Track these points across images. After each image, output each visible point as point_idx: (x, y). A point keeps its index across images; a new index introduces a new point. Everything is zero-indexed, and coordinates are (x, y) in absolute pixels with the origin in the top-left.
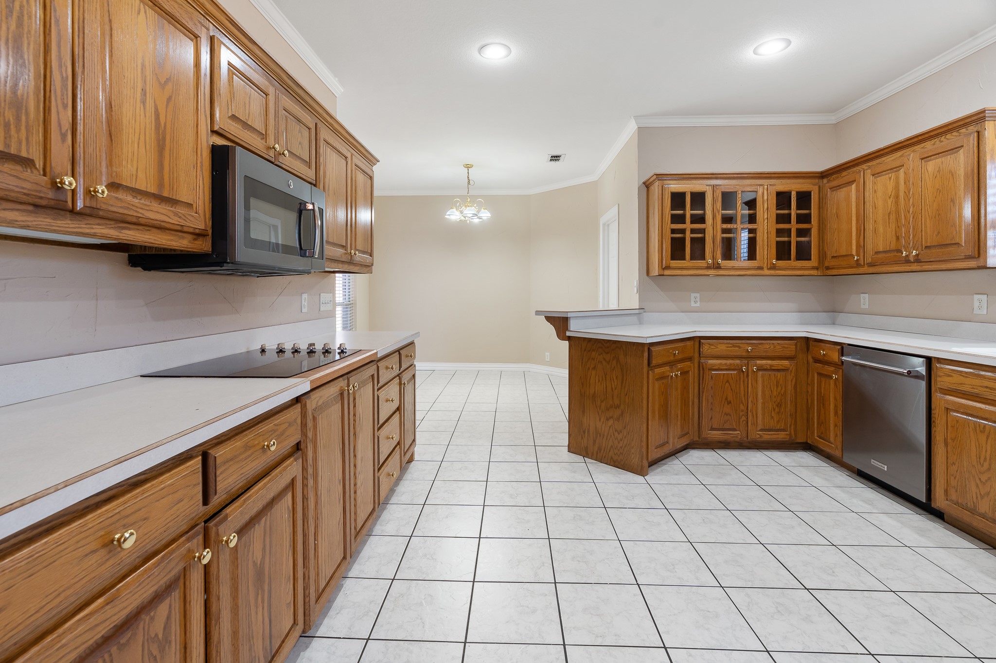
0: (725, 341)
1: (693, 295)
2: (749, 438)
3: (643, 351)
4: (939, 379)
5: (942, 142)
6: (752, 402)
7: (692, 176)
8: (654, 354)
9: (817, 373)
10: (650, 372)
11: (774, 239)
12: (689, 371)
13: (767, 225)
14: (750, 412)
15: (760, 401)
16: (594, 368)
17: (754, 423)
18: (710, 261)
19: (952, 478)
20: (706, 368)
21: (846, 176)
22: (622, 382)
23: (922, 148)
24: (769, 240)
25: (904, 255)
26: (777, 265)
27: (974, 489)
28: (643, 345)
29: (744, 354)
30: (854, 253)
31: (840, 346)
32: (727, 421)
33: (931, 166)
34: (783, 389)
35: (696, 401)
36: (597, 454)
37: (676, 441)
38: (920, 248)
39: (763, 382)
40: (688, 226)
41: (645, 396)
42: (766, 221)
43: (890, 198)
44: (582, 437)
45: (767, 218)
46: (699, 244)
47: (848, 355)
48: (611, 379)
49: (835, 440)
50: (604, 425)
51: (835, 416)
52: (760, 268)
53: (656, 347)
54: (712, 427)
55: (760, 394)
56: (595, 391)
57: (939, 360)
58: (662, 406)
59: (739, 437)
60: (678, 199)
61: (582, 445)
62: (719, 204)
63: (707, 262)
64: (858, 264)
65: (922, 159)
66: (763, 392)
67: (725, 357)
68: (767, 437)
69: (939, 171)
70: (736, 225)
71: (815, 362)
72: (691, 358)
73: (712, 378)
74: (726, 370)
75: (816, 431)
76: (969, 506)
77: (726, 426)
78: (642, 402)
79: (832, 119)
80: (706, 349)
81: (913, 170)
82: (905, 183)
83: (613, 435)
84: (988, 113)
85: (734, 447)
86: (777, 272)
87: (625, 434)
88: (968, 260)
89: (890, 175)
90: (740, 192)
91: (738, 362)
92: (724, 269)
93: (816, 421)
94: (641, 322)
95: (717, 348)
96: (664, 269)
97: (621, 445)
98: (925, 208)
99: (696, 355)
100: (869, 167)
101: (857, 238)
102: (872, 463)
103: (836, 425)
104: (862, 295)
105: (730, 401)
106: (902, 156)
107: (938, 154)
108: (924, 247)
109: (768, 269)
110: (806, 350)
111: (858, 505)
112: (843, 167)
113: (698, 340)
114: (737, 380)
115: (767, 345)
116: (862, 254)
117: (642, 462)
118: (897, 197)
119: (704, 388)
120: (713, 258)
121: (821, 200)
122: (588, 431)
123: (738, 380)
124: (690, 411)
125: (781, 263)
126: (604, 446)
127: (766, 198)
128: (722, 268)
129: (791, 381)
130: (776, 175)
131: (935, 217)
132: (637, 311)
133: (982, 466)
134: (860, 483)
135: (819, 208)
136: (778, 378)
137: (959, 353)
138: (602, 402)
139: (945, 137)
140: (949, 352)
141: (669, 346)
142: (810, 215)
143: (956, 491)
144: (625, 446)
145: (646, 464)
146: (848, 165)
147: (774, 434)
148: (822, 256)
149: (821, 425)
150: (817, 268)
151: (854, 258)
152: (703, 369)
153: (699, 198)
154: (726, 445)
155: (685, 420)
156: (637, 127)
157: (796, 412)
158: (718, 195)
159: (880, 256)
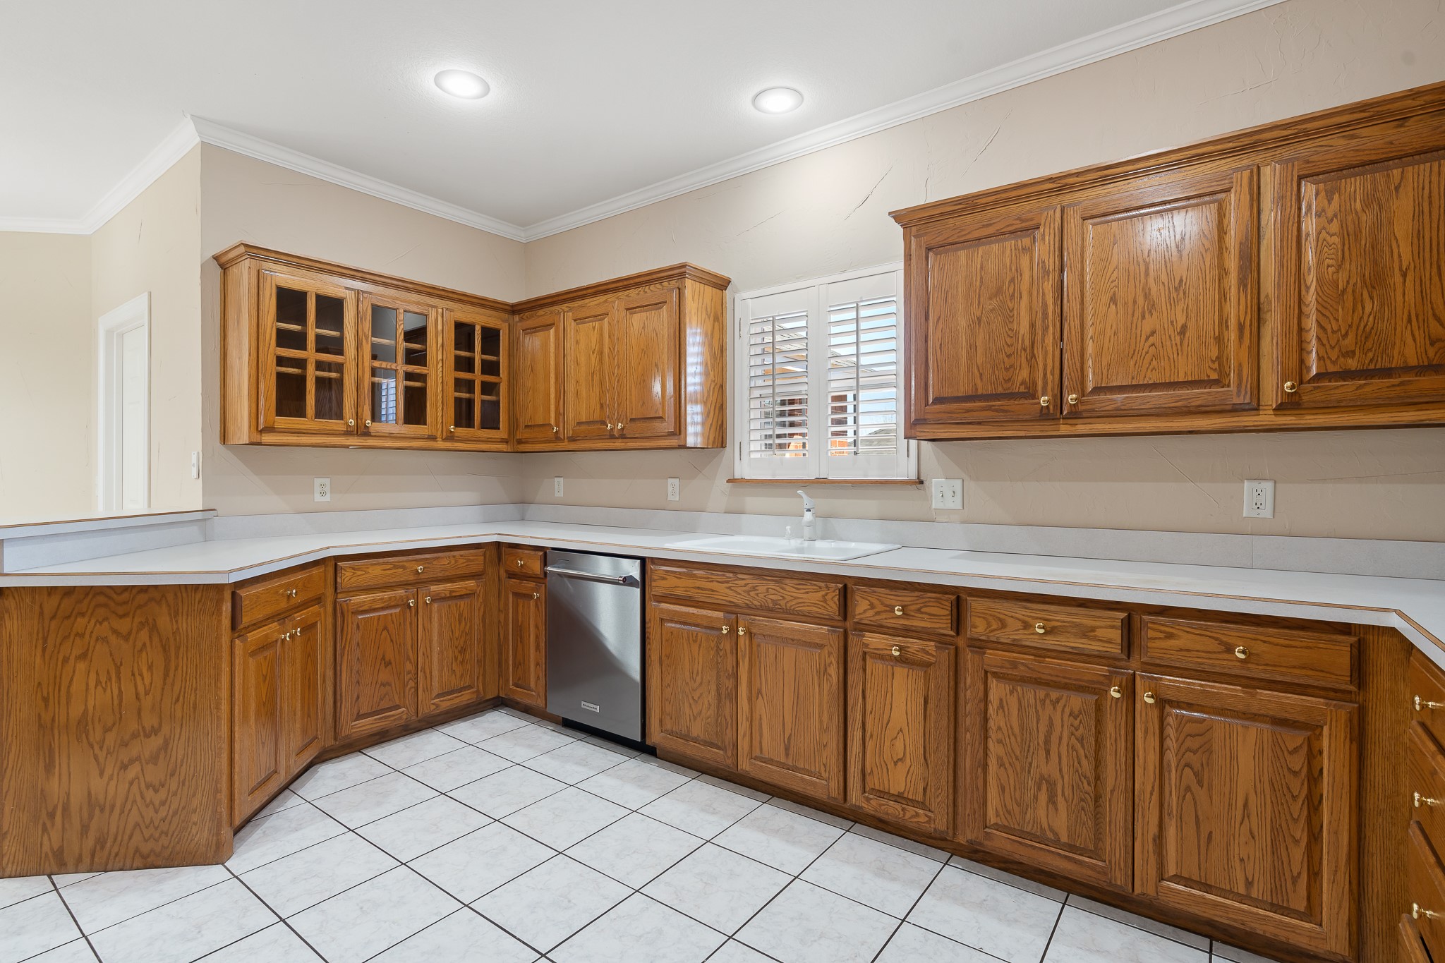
0: (381, 560)
1: (318, 481)
2: (420, 714)
3: (219, 602)
4: (654, 584)
5: (646, 292)
6: (424, 654)
7: (318, 265)
8: (246, 602)
9: (513, 593)
10: (237, 641)
11: (452, 394)
12: (317, 622)
13: (442, 371)
14: (421, 671)
15: (436, 649)
16: (83, 656)
17: (427, 688)
18: (352, 422)
19: (667, 703)
20: (348, 611)
21: (543, 315)
22: (166, 675)
23: (627, 296)
24: (444, 394)
25: (609, 428)
26: (456, 434)
27: (687, 711)
28: (219, 588)
29: (412, 578)
30: (553, 422)
31: (541, 551)
32: (385, 696)
33: (637, 319)
34: (468, 624)
35: (330, 673)
36: (93, 855)
37: (292, 762)
38: (625, 420)
39: (440, 618)
40: (310, 354)
41: (224, 694)
42: (440, 365)
43: (593, 353)
44: (45, 830)
45: (442, 360)
46: (330, 388)
47: (553, 565)
48: (133, 675)
49: (536, 686)
50: (113, 783)
51: (536, 651)
52: (432, 438)
53: (250, 588)
54: (358, 713)
55: (435, 638)
56: (86, 710)
57: (654, 560)
58: (264, 704)
59: (405, 717)
60: (290, 303)
61: (46, 847)
62: (367, 326)
63: (347, 424)
64: (557, 438)
65: (627, 309)
66: (440, 635)
67: (379, 588)
68: (446, 704)
69: (644, 328)
70: (395, 365)
71: (509, 578)
72: (320, 598)
73: (358, 627)
74: (383, 609)
75: (511, 678)
76: (683, 732)
77: (384, 705)
78: (218, 708)
79: (521, 235)
80: (348, 577)
81: (618, 322)
82: (610, 337)
83: (138, 798)
84: (689, 270)
85: (393, 737)
86: (456, 444)
87: (174, 787)
88: (670, 438)
89: (594, 323)
90: (402, 311)
91: (401, 592)
92: (375, 436)
93: (511, 662)
94: (207, 538)
95: (366, 573)
96: (261, 431)
97: (164, 815)
98: (630, 371)
99: (330, 590)
100: (571, 309)
101: (556, 401)
102: (583, 706)
103: (537, 664)
104: (556, 479)
105: (390, 660)
106: (606, 301)
107: (643, 306)
108: (629, 419)
109: (444, 440)
110: (497, 560)
111: (573, 772)
112: (539, 303)
113: (335, 563)
114: (400, 623)
115: (445, 559)
116: (561, 425)
117: (218, 834)
118: (601, 353)
119: (345, 647)
120: (358, 417)
121: (511, 345)
122: (66, 809)
123: (402, 623)
124: (320, 696)
125: (462, 431)
126: (113, 830)
127: (440, 327)
128: (372, 434)
129: (479, 610)
130: (455, 296)
131: (640, 384)
132: (199, 516)
133: (695, 681)
134: (568, 737)
135: (509, 355)
136: (461, 609)
137: (673, 550)
138: (107, 730)
139: (649, 287)
140: (663, 549)
141: (277, 582)
142: (498, 363)
143: (671, 719)
144: (175, 813)
145: (226, 832)
146: (546, 301)
147: (456, 697)
148: (513, 425)
149: (518, 668)
150: (506, 441)
151: (553, 429)
152: (342, 613)
153: (331, 309)
154: (382, 737)
155: (309, 716)
156: (198, 140)
157: (485, 656)
158: (365, 309)
159: (583, 428)
